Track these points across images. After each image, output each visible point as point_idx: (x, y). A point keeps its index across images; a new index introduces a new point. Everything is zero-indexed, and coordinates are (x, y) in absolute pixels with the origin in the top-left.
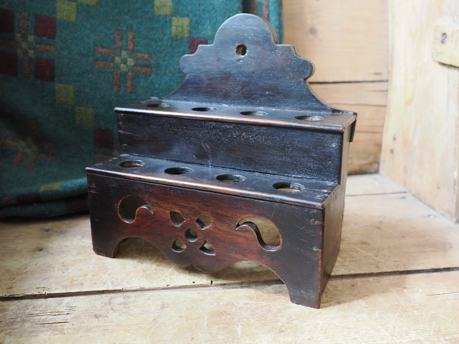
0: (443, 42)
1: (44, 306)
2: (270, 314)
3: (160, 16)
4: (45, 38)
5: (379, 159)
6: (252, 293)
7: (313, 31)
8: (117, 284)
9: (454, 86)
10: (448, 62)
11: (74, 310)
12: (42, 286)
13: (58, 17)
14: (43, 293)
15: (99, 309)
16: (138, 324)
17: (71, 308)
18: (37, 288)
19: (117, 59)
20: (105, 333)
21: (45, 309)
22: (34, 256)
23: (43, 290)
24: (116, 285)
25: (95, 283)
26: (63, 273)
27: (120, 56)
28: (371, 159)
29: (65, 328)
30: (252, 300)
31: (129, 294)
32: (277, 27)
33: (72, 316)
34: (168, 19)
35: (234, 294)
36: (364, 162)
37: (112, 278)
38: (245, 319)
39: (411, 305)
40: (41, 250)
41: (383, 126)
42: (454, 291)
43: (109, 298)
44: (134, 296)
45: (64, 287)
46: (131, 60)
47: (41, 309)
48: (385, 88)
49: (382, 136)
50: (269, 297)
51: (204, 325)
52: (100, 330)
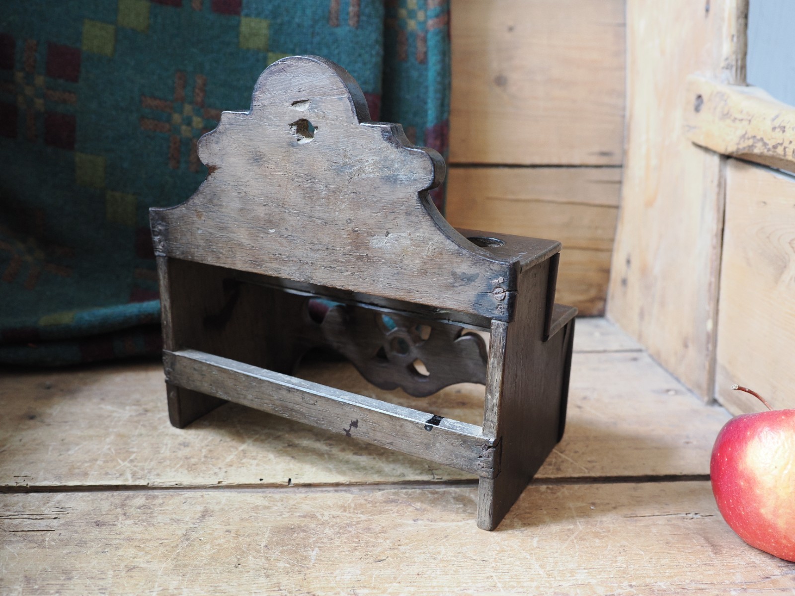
0: (697, 109)
1: (21, 504)
2: (368, 535)
3: (248, 50)
4: (61, 81)
5: (606, 294)
6: (348, 500)
7: (501, 81)
8: (140, 477)
9: (712, 182)
10: (703, 143)
11: (66, 512)
12: (23, 474)
13: (84, 48)
14: (24, 484)
15: (104, 513)
16: (159, 539)
17: (62, 510)
18: (15, 477)
19: (176, 117)
20: (106, 550)
21: (22, 510)
22: (20, 426)
23: (24, 480)
24: (139, 478)
25: (107, 474)
26: (61, 455)
27: (181, 112)
28: (593, 293)
29: (47, 539)
30: (345, 511)
31: (156, 493)
32: (439, 74)
33: (62, 521)
34: (261, 55)
35: (319, 501)
36: (581, 298)
37: (135, 466)
38: (326, 540)
39: (594, 531)
40: (32, 417)
41: (612, 240)
42: (669, 512)
43: (124, 497)
44: (163, 496)
45: (56, 477)
46: (199, 119)
47: (15, 508)
48: (617, 178)
49: (611, 256)
50: (374, 508)
51: (261, 545)
52: (100, 545)
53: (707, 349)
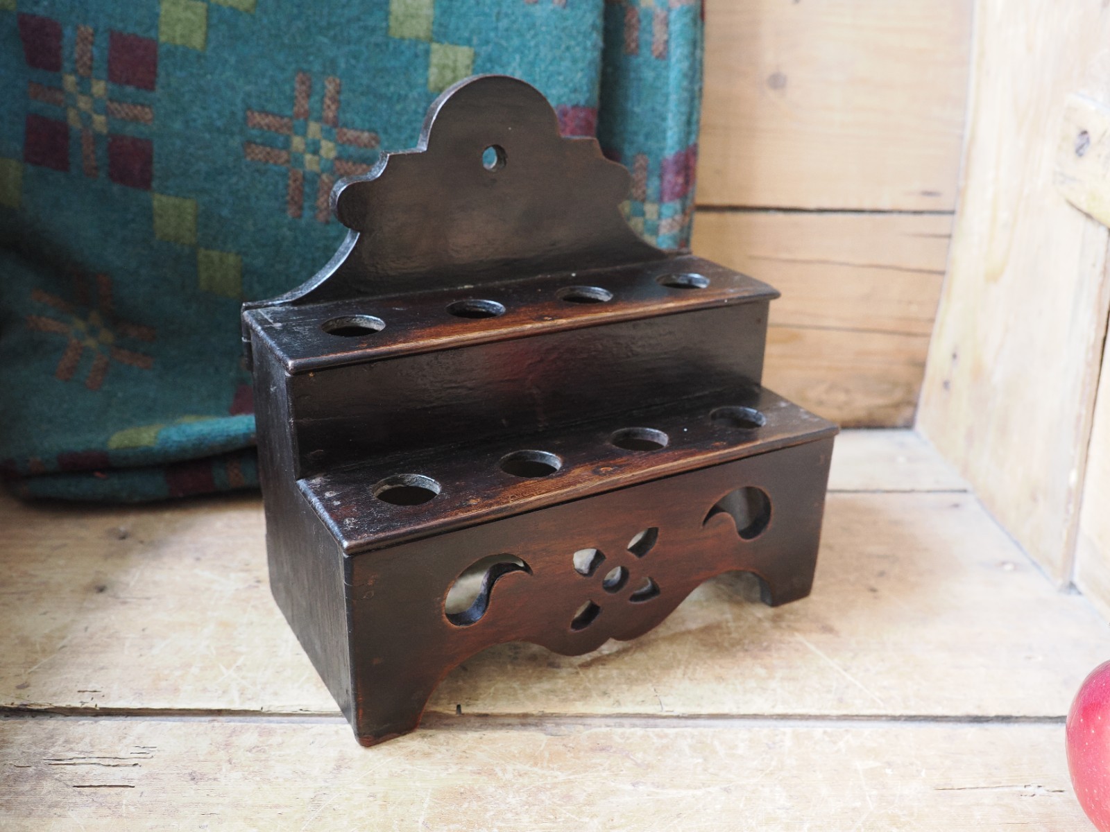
0: (1079, 151)
1: (87, 740)
2: (568, 807)
3: (402, 39)
4: (130, 89)
5: (918, 396)
6: (540, 746)
7: (777, 82)
8: (250, 697)
9: (1094, 265)
10: (1085, 208)
11: (150, 755)
12: (90, 687)
13: (163, 38)
14: (91, 705)
15: (202, 758)
16: (277, 806)
17: (145, 751)
18: (79, 692)
19: (297, 142)
20: (205, 824)
21: (89, 749)
22: (85, 604)
23: (92, 699)
24: (249, 699)
25: (205, 690)
26: (141, 655)
27: (304, 134)
28: (898, 395)
29: (124, 802)
30: (536, 764)
31: (273, 725)
32: (685, 75)
33: (144, 771)
34: (421, 47)
35: (500, 745)
36: (880, 401)
37: (243, 678)
38: (509, 815)
39: (890, 812)
40: (101, 590)
41: (932, 321)
42: (1000, 783)
43: (229, 732)
44: (282, 731)
45: (136, 693)
46: (331, 145)
47: (80, 747)
48: (945, 231)
49: (928, 344)
50: (577, 761)
51: (417, 822)
52: (197, 813)
53: (1067, 511)
